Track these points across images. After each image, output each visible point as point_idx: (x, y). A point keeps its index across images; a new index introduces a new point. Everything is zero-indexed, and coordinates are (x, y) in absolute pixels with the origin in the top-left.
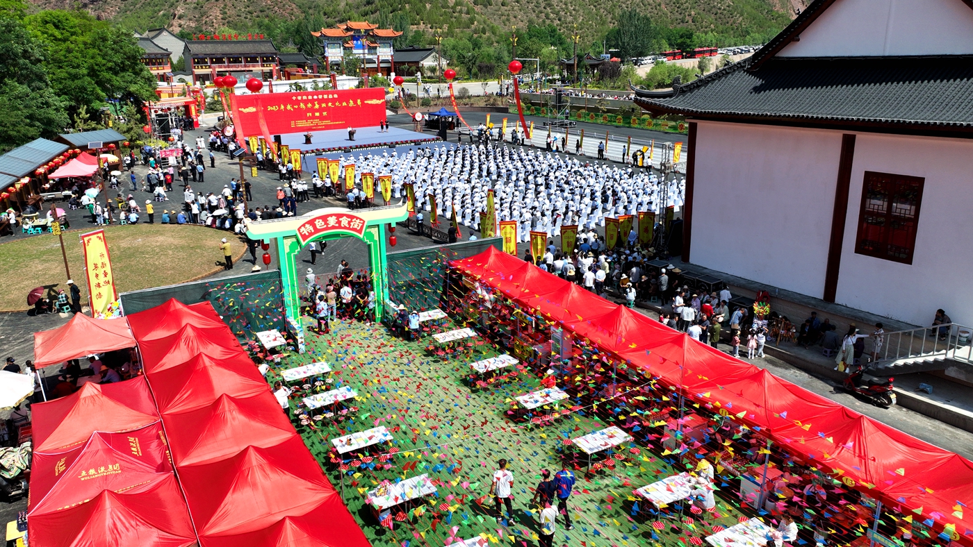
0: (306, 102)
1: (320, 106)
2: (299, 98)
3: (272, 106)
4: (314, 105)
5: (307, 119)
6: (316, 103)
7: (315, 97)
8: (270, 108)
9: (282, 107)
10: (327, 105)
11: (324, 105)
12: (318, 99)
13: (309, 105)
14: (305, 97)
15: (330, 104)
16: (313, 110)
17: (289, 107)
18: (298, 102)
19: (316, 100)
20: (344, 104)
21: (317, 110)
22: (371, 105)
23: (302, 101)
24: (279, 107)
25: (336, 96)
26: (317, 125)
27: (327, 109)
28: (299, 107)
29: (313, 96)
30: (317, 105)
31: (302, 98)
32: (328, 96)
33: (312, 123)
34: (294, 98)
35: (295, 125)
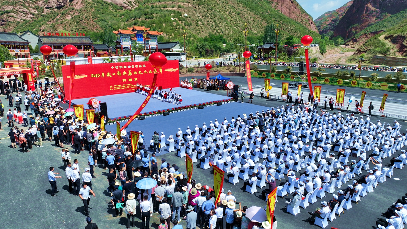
0: (122, 71)
1: (133, 74)
2: (117, 67)
3: (95, 74)
4: (128, 73)
5: (122, 83)
6: (129, 71)
7: (129, 67)
8: (93, 76)
9: (103, 75)
10: (138, 73)
11: (135, 73)
12: (131, 69)
13: (125, 73)
14: (121, 67)
15: (140, 72)
16: (127, 77)
17: (108, 75)
18: (115, 71)
19: (129, 69)
20: (150, 72)
21: (130, 77)
22: (169, 72)
23: (119, 69)
24: (101, 74)
25: (144, 66)
26: (130, 88)
27: (138, 76)
28: (116, 75)
29: (127, 66)
30: (130, 72)
31: (119, 67)
32: (139, 66)
33: (126, 86)
34: (113, 67)
35: (113, 88)
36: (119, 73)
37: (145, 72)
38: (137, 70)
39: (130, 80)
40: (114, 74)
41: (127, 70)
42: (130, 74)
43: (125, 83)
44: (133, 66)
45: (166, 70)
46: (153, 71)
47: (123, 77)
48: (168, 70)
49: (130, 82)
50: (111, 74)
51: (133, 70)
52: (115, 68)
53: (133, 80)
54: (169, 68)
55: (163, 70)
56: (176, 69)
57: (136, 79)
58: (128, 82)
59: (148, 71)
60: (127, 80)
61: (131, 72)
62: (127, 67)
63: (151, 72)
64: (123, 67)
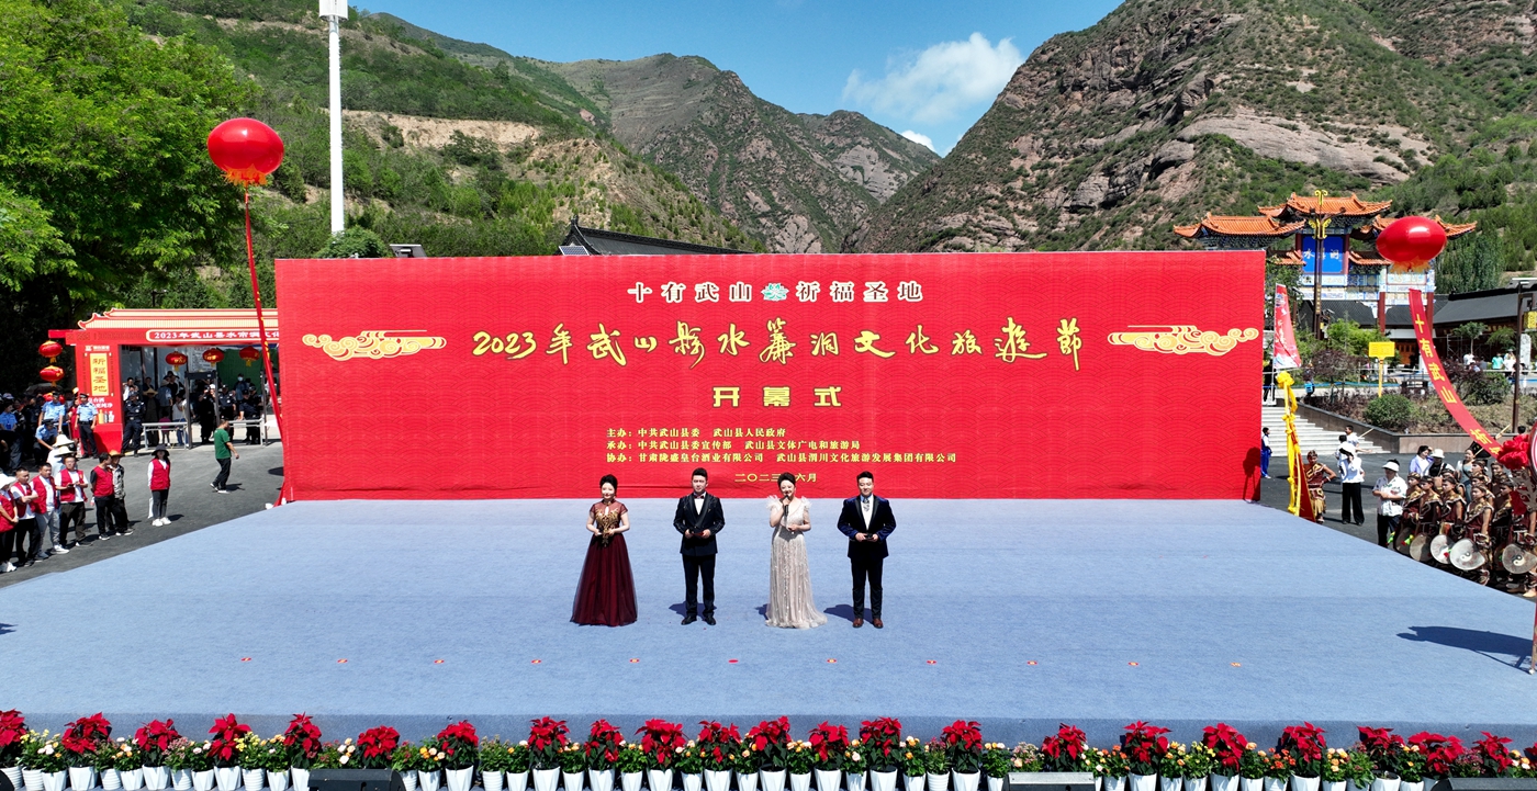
0: (711, 320)
1: (803, 348)
2: (673, 292)
3: (499, 333)
4: (760, 339)
5: (710, 420)
6: (776, 326)
7: (775, 293)
8: (484, 342)
9: (562, 341)
10: (846, 344)
11: (826, 344)
12: (789, 307)
13: (733, 339)
14: (706, 292)
15: (867, 339)
16: (752, 372)
17: (601, 343)
19: (775, 309)
20: (966, 343)
22: (1154, 358)
25: (911, 292)
26: (769, 464)
27: (846, 367)
28: (665, 350)
29: (759, 285)
30: (778, 337)
31: (689, 293)
32: (860, 290)
33: (738, 445)
34: (640, 291)
35: (633, 452)
36: (686, 337)
37: (916, 341)
38: (849, 320)
39: (777, 396)
40: (647, 344)
41: (753, 319)
42: (780, 347)
43: (728, 417)
44: (808, 291)
45: (1117, 339)
46: (989, 333)
47: (720, 368)
48: (1143, 341)
49: (774, 416)
50: (625, 344)
51: (802, 321)
52: (655, 300)
53: (803, 397)
54: (1161, 319)
55: (1092, 335)
56: (1234, 337)
57: (827, 395)
58: (753, 413)
59: (941, 335)
60: (752, 396)
61: (788, 333)
62: (757, 295)
63: (974, 347)
64: (724, 293)
